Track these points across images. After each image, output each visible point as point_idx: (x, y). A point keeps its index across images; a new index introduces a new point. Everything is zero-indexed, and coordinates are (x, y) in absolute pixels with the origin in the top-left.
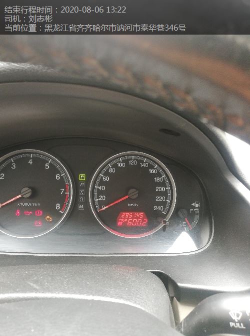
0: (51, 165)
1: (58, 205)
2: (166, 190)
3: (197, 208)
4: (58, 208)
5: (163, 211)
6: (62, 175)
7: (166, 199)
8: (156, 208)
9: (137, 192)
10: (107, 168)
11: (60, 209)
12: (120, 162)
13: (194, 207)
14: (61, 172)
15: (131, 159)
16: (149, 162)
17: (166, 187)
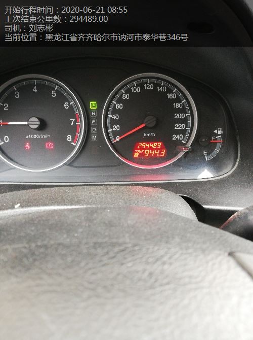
0: (57, 92)
1: (69, 137)
2: (186, 117)
3: (219, 135)
4: (69, 139)
5: (182, 140)
6: (71, 104)
7: (186, 127)
8: (175, 137)
9: (155, 119)
10: (120, 93)
11: (72, 141)
12: (134, 86)
13: (217, 135)
14: (69, 100)
15: (147, 83)
16: (167, 85)
17: (186, 113)
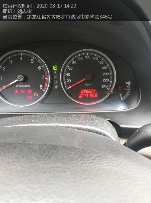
2: (110, 74)
4: (41, 88)
5: (107, 88)
6: (42, 67)
8: (103, 86)
9: (91, 76)
10: (71, 61)
12: (79, 57)
13: (128, 85)
15: (86, 55)
16: (98, 56)
